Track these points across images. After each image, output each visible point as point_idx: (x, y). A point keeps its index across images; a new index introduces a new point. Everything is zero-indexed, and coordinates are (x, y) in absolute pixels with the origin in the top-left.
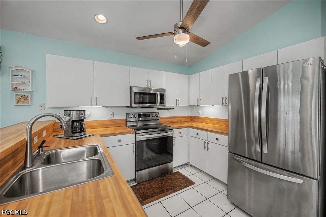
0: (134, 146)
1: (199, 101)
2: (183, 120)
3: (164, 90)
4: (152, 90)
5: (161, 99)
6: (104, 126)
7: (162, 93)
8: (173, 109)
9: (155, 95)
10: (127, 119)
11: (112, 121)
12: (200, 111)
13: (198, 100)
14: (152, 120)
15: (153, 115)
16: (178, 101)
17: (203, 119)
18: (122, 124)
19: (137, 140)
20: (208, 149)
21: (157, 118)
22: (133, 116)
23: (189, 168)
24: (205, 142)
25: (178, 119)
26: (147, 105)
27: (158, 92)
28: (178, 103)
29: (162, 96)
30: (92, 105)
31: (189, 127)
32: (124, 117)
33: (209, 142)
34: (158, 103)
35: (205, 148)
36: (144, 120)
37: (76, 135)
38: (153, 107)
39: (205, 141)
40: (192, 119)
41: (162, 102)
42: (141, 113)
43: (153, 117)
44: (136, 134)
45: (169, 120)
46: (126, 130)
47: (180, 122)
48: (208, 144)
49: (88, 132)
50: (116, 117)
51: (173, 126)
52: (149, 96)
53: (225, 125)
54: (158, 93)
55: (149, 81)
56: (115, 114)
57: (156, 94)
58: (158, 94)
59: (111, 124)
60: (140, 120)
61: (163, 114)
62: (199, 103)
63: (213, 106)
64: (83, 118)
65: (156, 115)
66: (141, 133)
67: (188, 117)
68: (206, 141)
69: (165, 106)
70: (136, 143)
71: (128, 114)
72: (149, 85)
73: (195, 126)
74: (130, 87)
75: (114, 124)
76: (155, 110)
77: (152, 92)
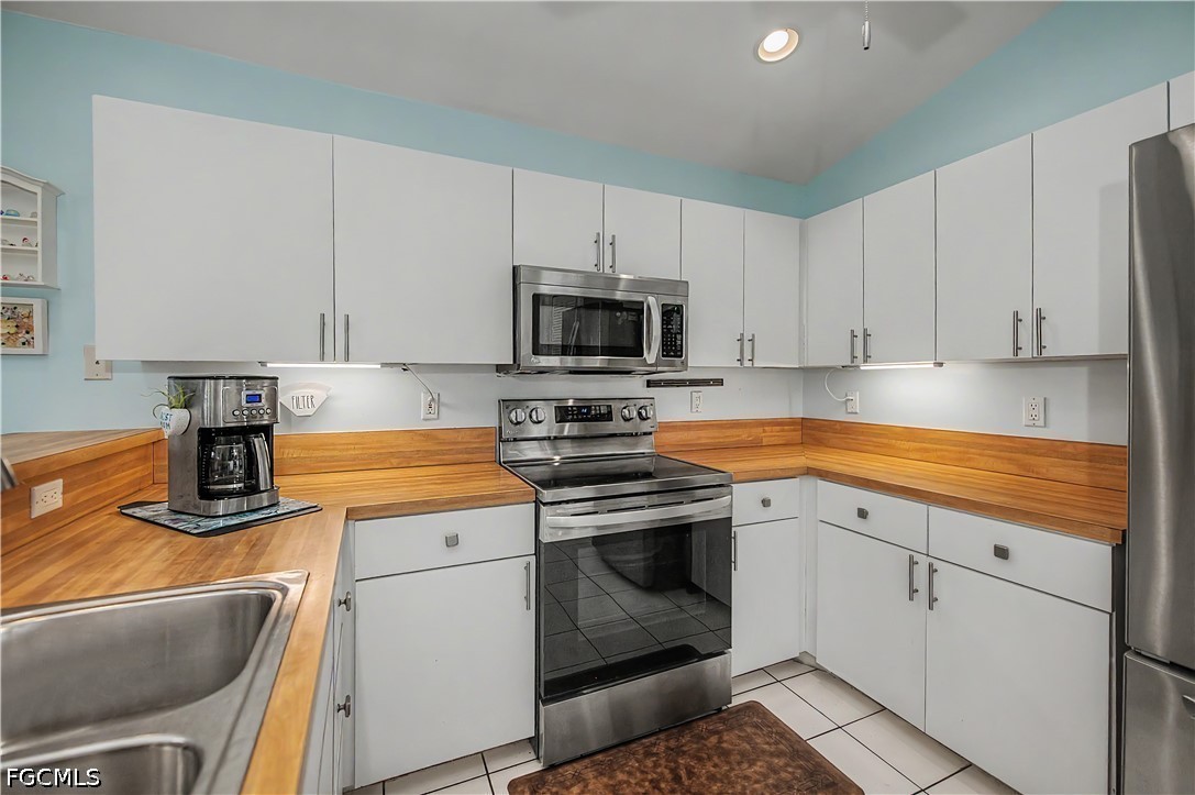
0: (527, 568)
1: (859, 342)
2: (769, 436)
3: (681, 287)
4: (622, 286)
5: (666, 333)
6: (395, 462)
7: (670, 300)
8: (719, 382)
9: (637, 310)
10: (500, 428)
11: (428, 435)
12: (856, 397)
13: (854, 336)
14: (623, 435)
15: (626, 411)
16: (748, 346)
17: (880, 436)
18: (479, 450)
19: (546, 538)
20: (932, 601)
21: (646, 427)
22: (531, 417)
23: (808, 686)
24: (912, 563)
25: (744, 435)
26: (597, 361)
27: (652, 294)
28: (748, 355)
29: (673, 315)
30: (322, 358)
31: (810, 472)
32: (490, 420)
33: (937, 564)
34: (652, 354)
35: (913, 591)
36: (582, 433)
37: (221, 506)
38: (629, 373)
39: (911, 557)
40: (811, 432)
41: (673, 346)
42: (571, 403)
43: (627, 420)
44: (538, 503)
45: (705, 437)
46: (495, 483)
47: (755, 446)
48: (932, 570)
49: (291, 491)
50: (449, 420)
51: (730, 467)
52: (607, 313)
53: (1013, 468)
54: (651, 300)
55: (608, 239)
56: (445, 405)
57: (642, 303)
58: (654, 304)
59: (428, 454)
60: (566, 434)
61: (673, 407)
62: (859, 353)
63: (941, 365)
64: (266, 417)
65: (640, 414)
66: (567, 502)
67: (792, 422)
68: (917, 557)
69: (685, 365)
70: (537, 554)
71: (507, 404)
72: (608, 262)
73: (840, 467)
74: (514, 268)
75: (443, 453)
76: (633, 386)
77: (619, 296)
